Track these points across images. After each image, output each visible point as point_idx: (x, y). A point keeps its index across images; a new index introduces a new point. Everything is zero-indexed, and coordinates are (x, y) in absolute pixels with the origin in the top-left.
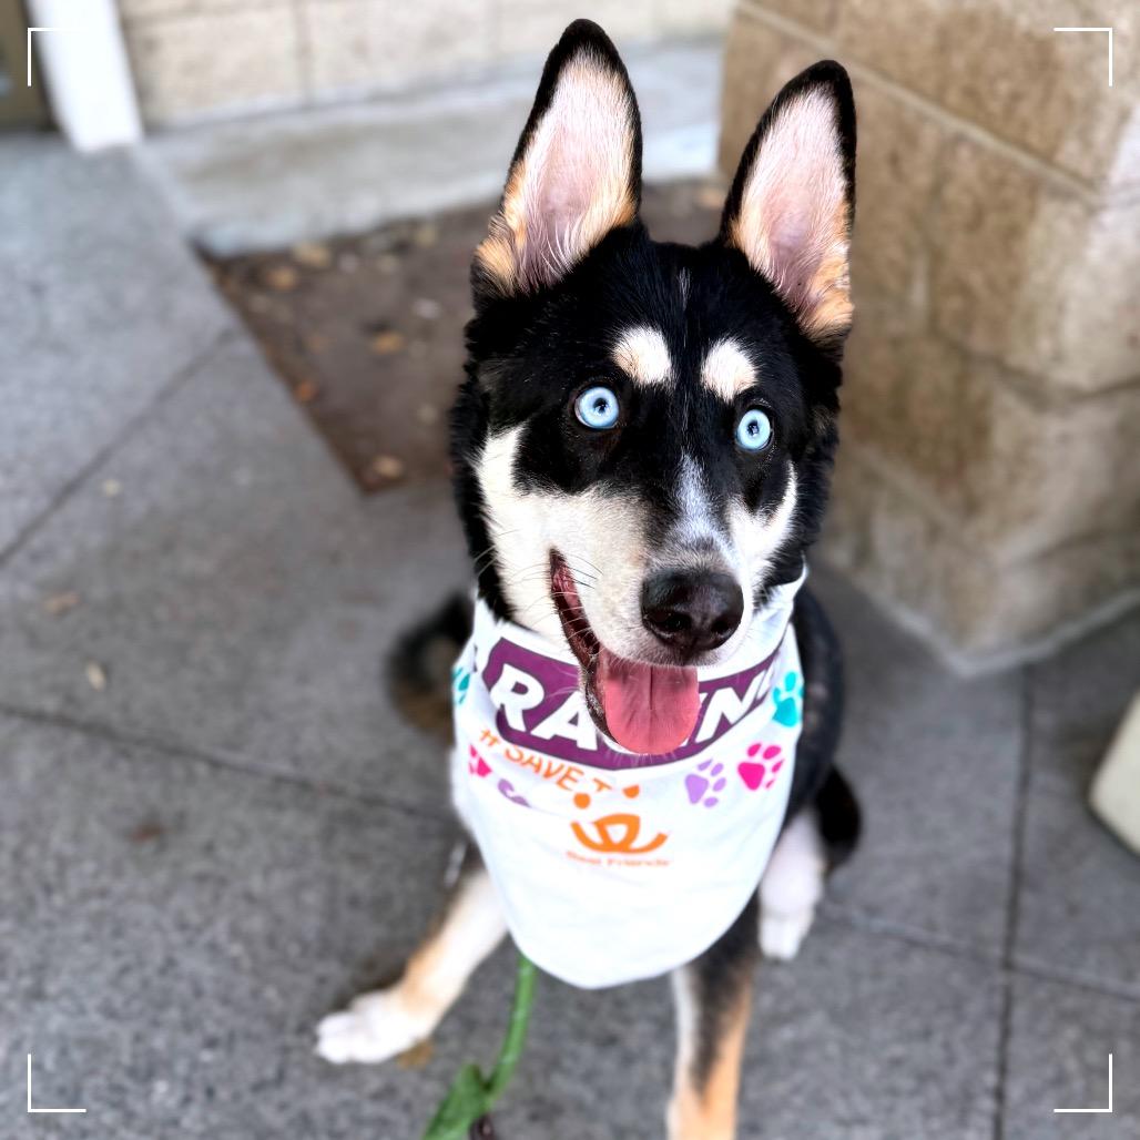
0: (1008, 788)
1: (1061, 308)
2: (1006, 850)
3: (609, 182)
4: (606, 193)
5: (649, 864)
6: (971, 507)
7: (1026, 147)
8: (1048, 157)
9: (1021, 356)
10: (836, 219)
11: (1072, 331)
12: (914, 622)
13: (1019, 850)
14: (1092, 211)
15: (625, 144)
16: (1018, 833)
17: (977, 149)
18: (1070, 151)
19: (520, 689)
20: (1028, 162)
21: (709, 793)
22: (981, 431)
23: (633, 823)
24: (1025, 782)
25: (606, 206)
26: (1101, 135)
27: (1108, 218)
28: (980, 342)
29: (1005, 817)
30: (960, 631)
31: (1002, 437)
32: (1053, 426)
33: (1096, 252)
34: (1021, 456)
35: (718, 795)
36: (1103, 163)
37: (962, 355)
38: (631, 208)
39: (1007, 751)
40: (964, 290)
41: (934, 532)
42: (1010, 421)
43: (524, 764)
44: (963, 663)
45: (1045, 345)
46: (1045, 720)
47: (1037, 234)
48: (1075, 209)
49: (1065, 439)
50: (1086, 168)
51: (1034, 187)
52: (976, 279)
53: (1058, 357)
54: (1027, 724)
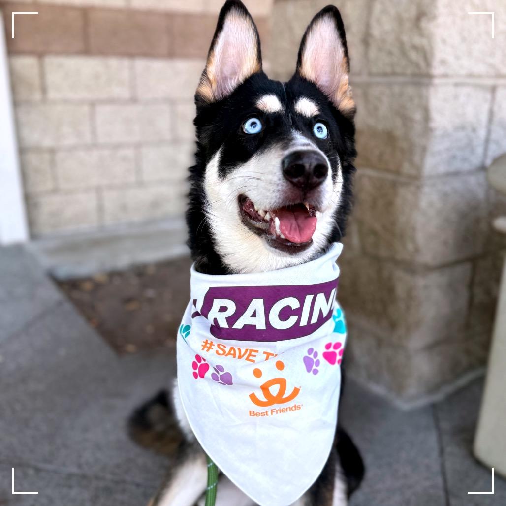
0: (435, 454)
1: (414, 229)
2: (439, 481)
3: (249, 58)
4: (248, 63)
5: (291, 409)
6: (393, 326)
7: (388, 170)
8: (398, 172)
9: (401, 255)
10: (342, 65)
11: (421, 238)
12: (378, 389)
13: (445, 481)
14: (419, 187)
15: (254, 42)
16: (443, 473)
17: (370, 178)
18: (406, 168)
19: (223, 309)
20: (390, 177)
21: (314, 367)
22: (391, 290)
23: (282, 382)
24: (442, 452)
25: (249, 67)
26: (417, 158)
27: (426, 190)
28: (383, 252)
29: (436, 467)
30: (399, 388)
31: (400, 290)
32: (421, 282)
33: (424, 203)
34: (410, 296)
35: (318, 368)
36: (419, 168)
37: (378, 260)
38: (259, 67)
39: (432, 440)
40: (374, 233)
41: (380, 342)
42: (402, 282)
43: (227, 356)
44: (404, 405)
45: (410, 247)
46: (445, 425)
47: (398, 201)
48: (412, 188)
49: (426, 287)
50: (413, 172)
51: (394, 185)
52: (378, 227)
53: (417, 250)
54: (438, 428)
